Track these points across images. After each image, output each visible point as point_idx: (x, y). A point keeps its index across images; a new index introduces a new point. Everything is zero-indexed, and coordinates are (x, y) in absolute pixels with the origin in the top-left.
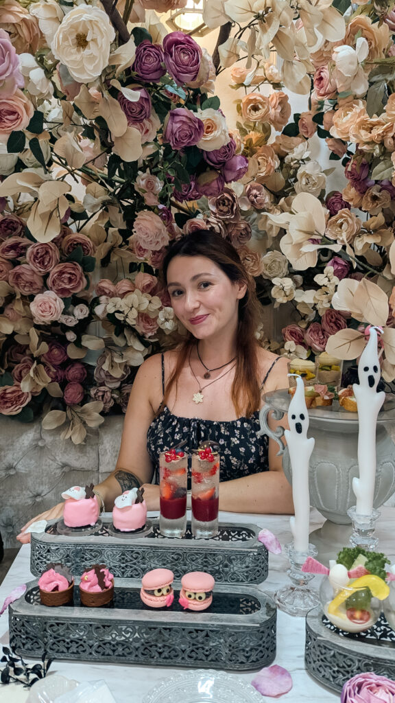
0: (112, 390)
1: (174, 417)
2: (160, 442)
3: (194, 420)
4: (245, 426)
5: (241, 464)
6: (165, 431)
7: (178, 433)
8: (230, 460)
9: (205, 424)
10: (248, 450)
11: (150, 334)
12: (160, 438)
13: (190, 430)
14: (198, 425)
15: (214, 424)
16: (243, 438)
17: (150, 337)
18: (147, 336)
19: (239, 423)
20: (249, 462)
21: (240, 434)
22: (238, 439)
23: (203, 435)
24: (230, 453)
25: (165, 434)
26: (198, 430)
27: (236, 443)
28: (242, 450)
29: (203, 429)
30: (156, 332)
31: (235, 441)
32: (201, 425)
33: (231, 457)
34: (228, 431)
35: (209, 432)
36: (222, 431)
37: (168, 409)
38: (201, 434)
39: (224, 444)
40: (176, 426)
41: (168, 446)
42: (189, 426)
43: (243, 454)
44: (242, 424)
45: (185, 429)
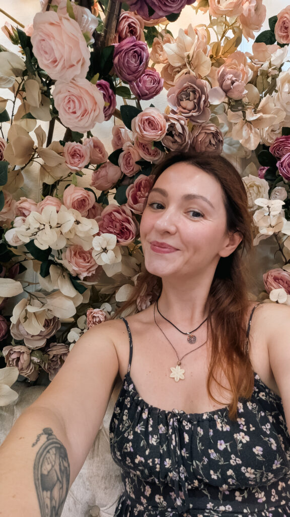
0: (33, 351)
1: (143, 404)
2: (129, 447)
3: (174, 415)
4: (250, 408)
5: (262, 475)
6: (134, 428)
7: (153, 433)
8: (244, 474)
9: (190, 421)
10: (266, 447)
11: (85, 274)
12: (128, 441)
13: (168, 430)
14: (180, 422)
15: (205, 417)
16: (252, 429)
17: (86, 279)
18: (82, 277)
19: (240, 405)
20: (274, 467)
21: (247, 424)
22: (246, 433)
23: (187, 438)
24: (240, 462)
25: (135, 433)
26: (180, 431)
27: (244, 441)
28: (258, 450)
29: (187, 428)
30: (94, 272)
31: (242, 438)
32: (184, 423)
33: (243, 468)
34: (227, 423)
35: (197, 433)
36: (219, 426)
37: (134, 388)
38: (184, 438)
39: (226, 449)
40: (148, 420)
41: (143, 455)
42: (167, 425)
43: (260, 458)
44: (245, 407)
45: (162, 429)
